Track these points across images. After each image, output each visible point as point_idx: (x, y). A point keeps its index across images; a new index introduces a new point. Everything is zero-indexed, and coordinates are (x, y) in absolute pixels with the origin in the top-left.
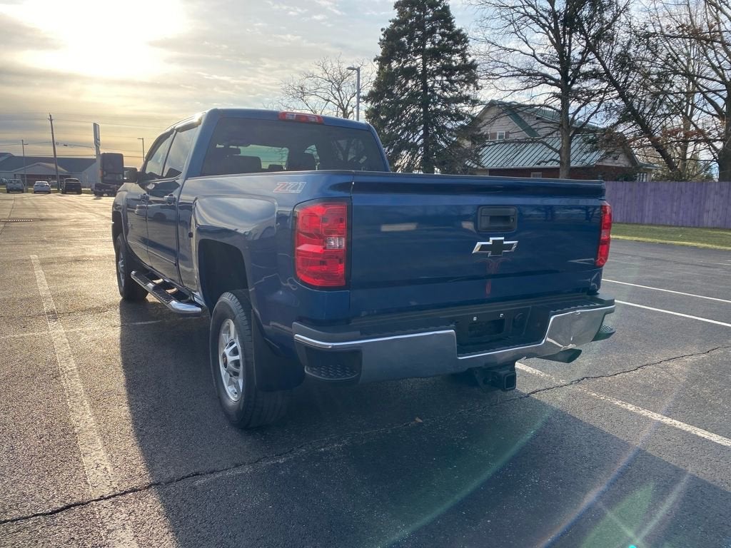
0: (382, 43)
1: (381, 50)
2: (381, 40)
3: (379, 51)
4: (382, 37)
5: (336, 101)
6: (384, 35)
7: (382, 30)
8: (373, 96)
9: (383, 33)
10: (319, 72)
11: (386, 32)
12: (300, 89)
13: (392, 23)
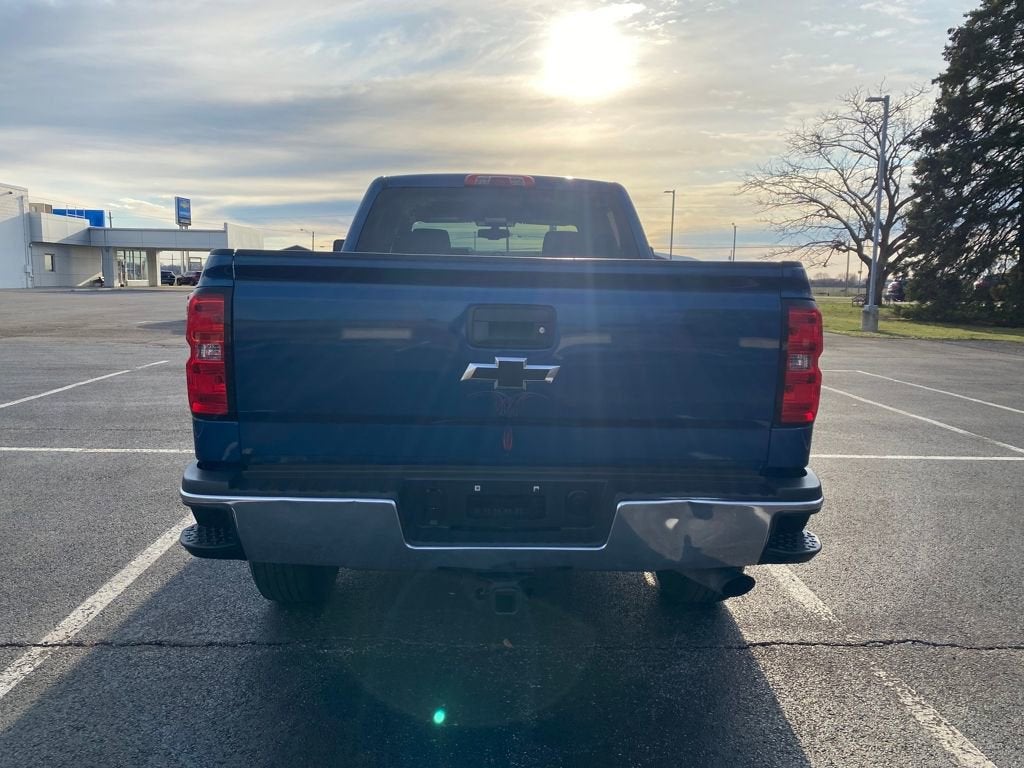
0: (949, 53)
1: (947, 64)
2: (947, 48)
3: (943, 66)
4: (950, 44)
5: (873, 153)
6: (953, 39)
7: (949, 31)
8: (929, 138)
9: (951, 35)
10: (845, 110)
11: (956, 35)
12: (814, 138)
13: (969, 18)
